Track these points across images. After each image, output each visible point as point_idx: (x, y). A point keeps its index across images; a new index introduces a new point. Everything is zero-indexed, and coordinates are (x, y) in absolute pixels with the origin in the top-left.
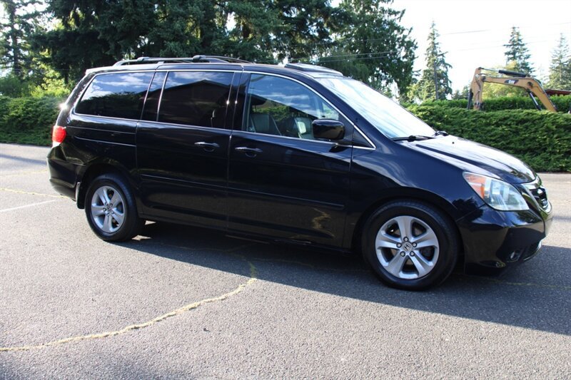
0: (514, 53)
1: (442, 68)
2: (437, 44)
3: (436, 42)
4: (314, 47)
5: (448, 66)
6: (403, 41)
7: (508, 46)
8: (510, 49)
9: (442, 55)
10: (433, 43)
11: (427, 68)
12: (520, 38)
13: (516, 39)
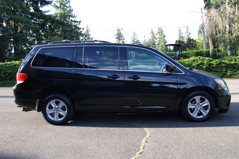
0: (119, 38)
2: (90, 34)
3: (89, 34)
4: (48, 36)
6: (81, 33)
7: (116, 35)
8: (117, 36)
9: (92, 39)
12: (121, 32)
13: (119, 33)
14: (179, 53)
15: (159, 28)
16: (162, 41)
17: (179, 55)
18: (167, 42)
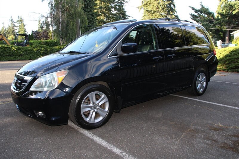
14: (26, 41)
15: (19, 17)
16: (22, 29)
17: (26, 43)
18: (26, 31)
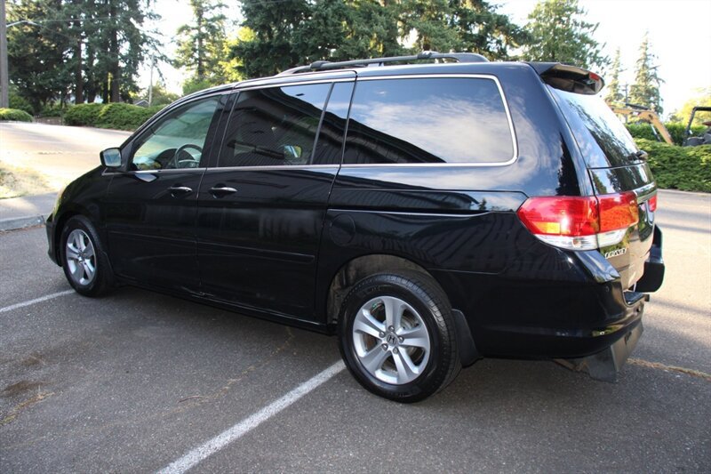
1: (653, 84)
3: (648, 54)
5: (660, 82)
6: (595, 57)
9: (655, 68)
10: (645, 54)
11: (636, 83)
